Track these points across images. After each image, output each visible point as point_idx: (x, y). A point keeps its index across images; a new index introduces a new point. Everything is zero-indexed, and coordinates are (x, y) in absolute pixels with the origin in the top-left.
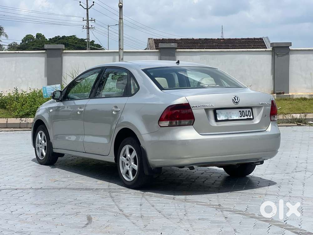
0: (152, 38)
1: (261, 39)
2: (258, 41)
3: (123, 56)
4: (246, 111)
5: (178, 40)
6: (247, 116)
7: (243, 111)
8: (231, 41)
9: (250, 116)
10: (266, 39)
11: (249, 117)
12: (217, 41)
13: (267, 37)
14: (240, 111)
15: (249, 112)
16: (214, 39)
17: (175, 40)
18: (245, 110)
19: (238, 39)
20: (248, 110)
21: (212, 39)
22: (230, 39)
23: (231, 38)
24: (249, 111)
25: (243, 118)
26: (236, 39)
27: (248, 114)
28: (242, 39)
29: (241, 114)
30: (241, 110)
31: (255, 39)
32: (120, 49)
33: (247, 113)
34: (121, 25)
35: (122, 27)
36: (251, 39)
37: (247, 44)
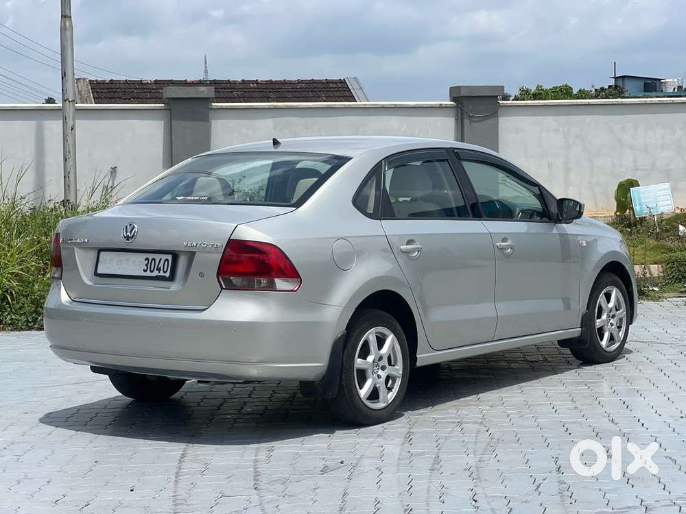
0: (84, 79)
1: (343, 82)
2: (335, 86)
3: (74, 120)
4: (161, 259)
5: (148, 83)
6: (159, 270)
7: (154, 259)
8: (274, 86)
9: (165, 272)
10: (353, 81)
11: (162, 273)
12: (241, 86)
13: (355, 78)
14: (147, 259)
15: (166, 262)
16: (235, 83)
17: (142, 84)
18: (157, 257)
19: (290, 83)
20: (164, 257)
21: (229, 80)
22: (271, 82)
23: (274, 79)
24: (167, 260)
25: (148, 274)
26: (285, 82)
27: (162, 268)
28: (299, 82)
29: (147, 265)
30: (151, 256)
31: (328, 82)
32: (64, 100)
33: (161, 264)
34: (68, 33)
35: (69, 41)
36: (319, 82)
37: (310, 93)
